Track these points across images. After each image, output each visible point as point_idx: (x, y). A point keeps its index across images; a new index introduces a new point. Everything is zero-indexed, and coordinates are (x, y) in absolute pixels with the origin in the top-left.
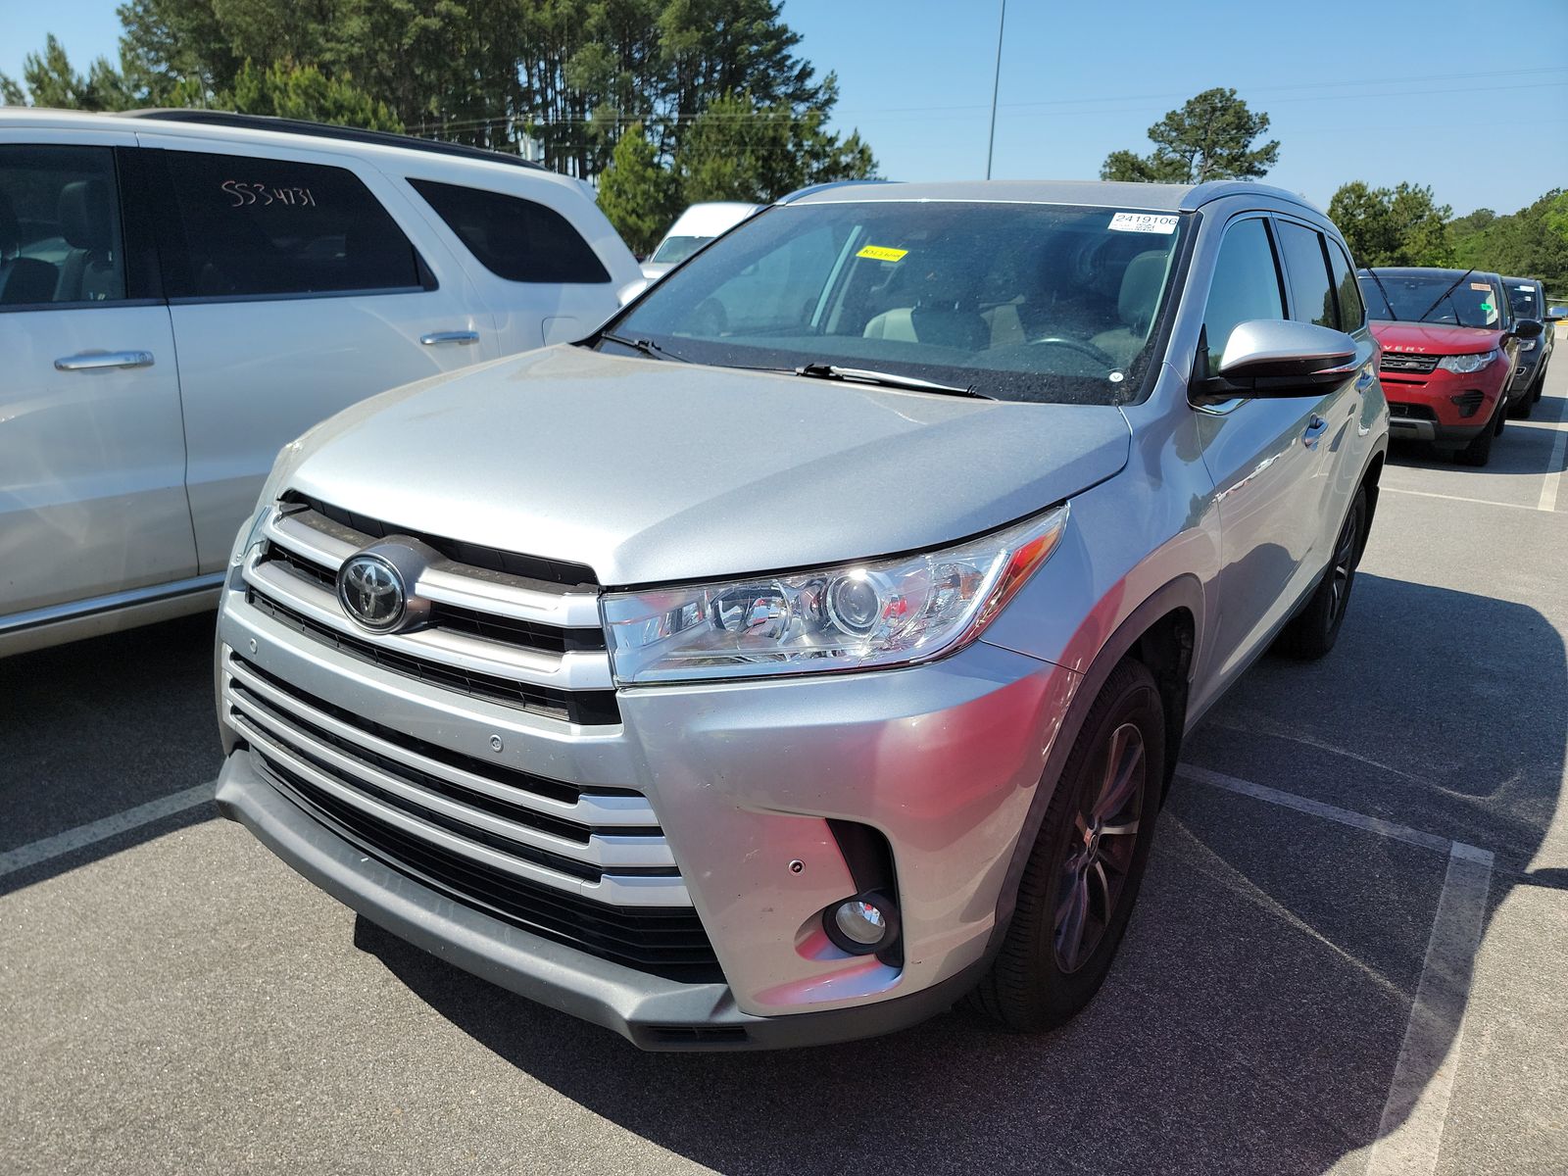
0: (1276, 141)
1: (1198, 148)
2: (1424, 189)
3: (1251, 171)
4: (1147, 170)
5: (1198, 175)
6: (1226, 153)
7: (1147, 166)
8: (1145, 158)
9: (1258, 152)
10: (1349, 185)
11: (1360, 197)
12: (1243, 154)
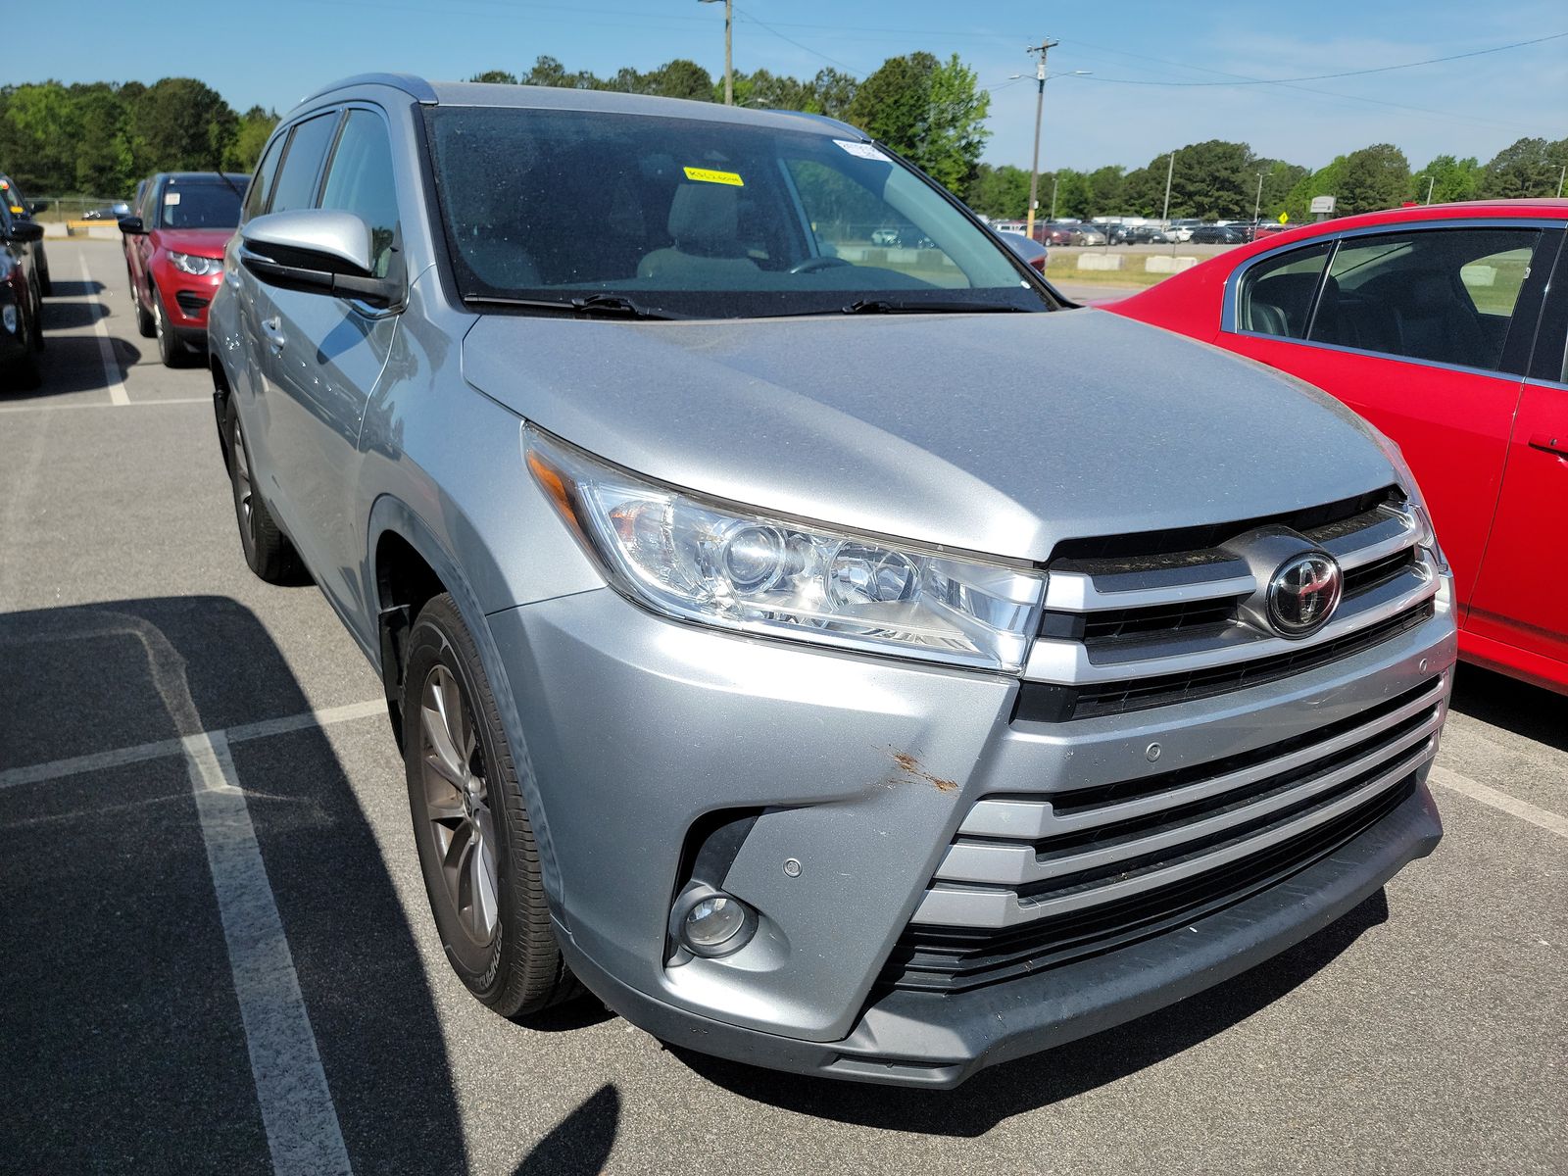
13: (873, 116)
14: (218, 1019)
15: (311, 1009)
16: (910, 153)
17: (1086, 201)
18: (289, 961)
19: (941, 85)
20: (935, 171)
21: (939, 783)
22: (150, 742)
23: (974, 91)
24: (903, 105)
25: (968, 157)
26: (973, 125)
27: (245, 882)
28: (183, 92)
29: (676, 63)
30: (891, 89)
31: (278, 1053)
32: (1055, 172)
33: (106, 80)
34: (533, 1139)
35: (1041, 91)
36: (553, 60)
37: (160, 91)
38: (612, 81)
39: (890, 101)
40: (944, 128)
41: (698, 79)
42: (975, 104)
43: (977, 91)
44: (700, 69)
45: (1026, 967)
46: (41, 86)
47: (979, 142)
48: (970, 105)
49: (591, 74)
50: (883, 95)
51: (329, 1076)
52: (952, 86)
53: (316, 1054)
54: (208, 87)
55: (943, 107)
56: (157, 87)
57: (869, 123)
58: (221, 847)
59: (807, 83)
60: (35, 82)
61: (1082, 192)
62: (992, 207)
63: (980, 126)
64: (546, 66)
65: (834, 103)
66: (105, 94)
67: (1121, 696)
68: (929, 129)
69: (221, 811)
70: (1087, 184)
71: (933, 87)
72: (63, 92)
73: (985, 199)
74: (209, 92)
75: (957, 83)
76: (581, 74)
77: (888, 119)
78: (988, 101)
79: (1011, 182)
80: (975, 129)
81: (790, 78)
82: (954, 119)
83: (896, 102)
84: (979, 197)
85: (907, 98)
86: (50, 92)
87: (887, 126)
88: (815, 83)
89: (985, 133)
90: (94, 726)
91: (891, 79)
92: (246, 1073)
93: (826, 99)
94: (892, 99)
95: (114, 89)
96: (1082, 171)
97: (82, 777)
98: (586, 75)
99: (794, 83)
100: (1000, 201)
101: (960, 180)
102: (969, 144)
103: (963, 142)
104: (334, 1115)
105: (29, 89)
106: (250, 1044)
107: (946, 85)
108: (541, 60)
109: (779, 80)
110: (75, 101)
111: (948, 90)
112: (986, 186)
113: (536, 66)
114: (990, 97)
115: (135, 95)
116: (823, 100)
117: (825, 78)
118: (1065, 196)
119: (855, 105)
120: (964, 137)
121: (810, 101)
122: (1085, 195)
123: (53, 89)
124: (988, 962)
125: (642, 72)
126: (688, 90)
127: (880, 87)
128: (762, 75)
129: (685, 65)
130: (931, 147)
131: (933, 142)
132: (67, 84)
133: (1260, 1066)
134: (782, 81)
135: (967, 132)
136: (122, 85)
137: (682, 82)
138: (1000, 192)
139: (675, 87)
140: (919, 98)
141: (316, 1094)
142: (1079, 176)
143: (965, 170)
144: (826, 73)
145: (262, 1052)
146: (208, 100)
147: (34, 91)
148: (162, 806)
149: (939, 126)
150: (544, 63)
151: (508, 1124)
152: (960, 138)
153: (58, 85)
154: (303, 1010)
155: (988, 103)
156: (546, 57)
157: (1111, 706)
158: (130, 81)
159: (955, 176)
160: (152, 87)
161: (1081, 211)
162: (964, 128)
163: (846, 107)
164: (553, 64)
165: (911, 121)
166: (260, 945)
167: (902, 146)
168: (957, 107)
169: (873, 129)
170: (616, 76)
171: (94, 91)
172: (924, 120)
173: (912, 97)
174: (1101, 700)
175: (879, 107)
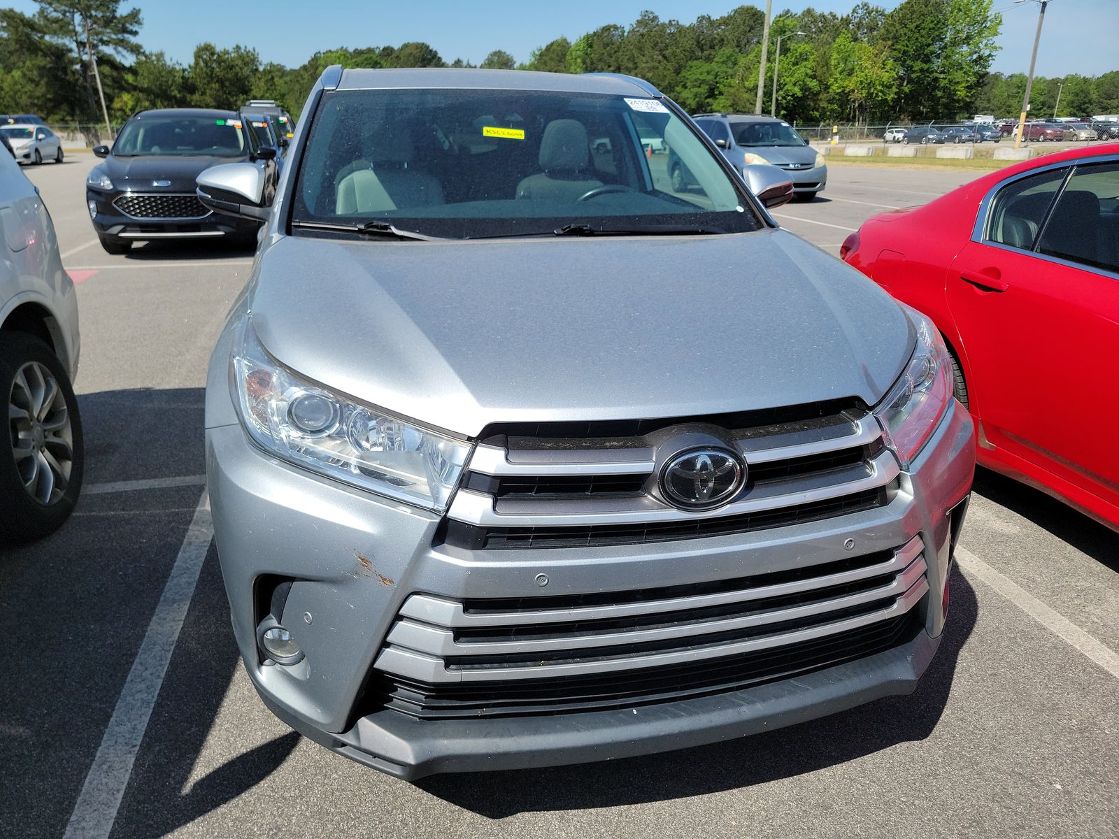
0: (137, 8)
1: (75, 10)
2: (251, 50)
3: (125, 30)
4: (36, 27)
5: (83, 32)
6: (100, 15)
7: (35, 23)
8: (31, 16)
9: (126, 17)
10: (202, 45)
11: (213, 54)
12: (114, 17)
13: (896, 39)
14: (129, 643)
15: (177, 647)
16: (925, 67)
17: (1090, 102)
18: (183, 617)
19: (960, 10)
20: (946, 81)
21: (384, 579)
22: (194, 475)
23: (989, 14)
24: (924, 29)
25: (977, 68)
26: (985, 42)
27: (189, 567)
28: (416, 51)
29: (742, 8)
30: (914, 16)
31: (146, 669)
32: (1062, 77)
33: (373, 46)
34: (239, 751)
35: (1043, 11)
36: (652, 13)
37: (403, 52)
38: (692, 26)
39: (912, 26)
40: (958, 45)
41: (757, 19)
42: (988, 24)
43: (991, 14)
44: (759, 11)
45: (479, 712)
46: (337, 52)
47: (990, 55)
48: (984, 25)
49: (677, 22)
50: (906, 22)
51: (162, 688)
52: (970, 10)
53: (163, 675)
54: (431, 48)
55: (959, 28)
56: (402, 49)
57: (893, 45)
58: (190, 544)
59: (845, 16)
60: (333, 49)
61: (1087, 94)
62: (1000, 108)
63: (991, 42)
64: (647, 18)
65: (865, 31)
66: (372, 55)
67: (529, 537)
68: (945, 47)
69: (203, 522)
70: (1093, 86)
71: (952, 12)
72: (348, 55)
73: (995, 102)
74: (431, 51)
75: (973, 8)
76: (670, 22)
77: (909, 41)
78: (1001, 21)
79: (1019, 87)
80: (986, 45)
81: (831, 13)
82: (969, 38)
83: (917, 26)
84: (989, 101)
85: (928, 24)
86: (341, 55)
87: (907, 47)
88: (850, 15)
89: (995, 48)
90: (174, 461)
91: (916, 8)
92: (124, 677)
93: (858, 28)
94: (915, 24)
95: (377, 52)
96: (1089, 76)
97: (151, 491)
98: (673, 23)
99: (834, 17)
100: (1008, 103)
101: (969, 88)
102: (980, 58)
103: (975, 57)
104: (151, 711)
105: (329, 54)
106: (137, 661)
107: (963, 10)
108: (643, 14)
109: (823, 16)
110: (354, 60)
111: (965, 14)
112: (995, 91)
113: (640, 18)
114: (1003, 18)
115: (389, 55)
116: (856, 29)
117: (860, 11)
118: (1070, 98)
119: (882, 31)
120: (976, 52)
121: (844, 30)
122: (1090, 97)
123: (343, 53)
124: (445, 703)
125: (715, 17)
126: (748, 29)
127: (905, 14)
128: (809, 12)
129: (748, 9)
130: (944, 61)
131: (947, 57)
132: (351, 50)
133: (733, 823)
134: (824, 16)
135: (979, 47)
136: (381, 49)
137: (744, 23)
138: (1009, 96)
139: (739, 27)
140: (938, 22)
141: (150, 697)
142: (1085, 80)
143: (972, 79)
144: (861, 6)
145: (139, 667)
146: (429, 57)
147: (333, 55)
148: (177, 514)
149: (954, 43)
150: (645, 16)
151: (232, 739)
152: (971, 54)
153: (346, 50)
154: (173, 648)
155: (1000, 23)
156: (647, 11)
157: (519, 543)
158: (386, 46)
159: (964, 85)
160: (399, 49)
161: (1084, 111)
162: (977, 45)
163: (875, 33)
164: (651, 16)
165: (929, 41)
166: (175, 605)
167: (919, 63)
168: (971, 28)
169: (895, 50)
170: (695, 22)
171: (366, 53)
172: (942, 40)
173: (933, 22)
174: (509, 538)
175: (902, 32)
